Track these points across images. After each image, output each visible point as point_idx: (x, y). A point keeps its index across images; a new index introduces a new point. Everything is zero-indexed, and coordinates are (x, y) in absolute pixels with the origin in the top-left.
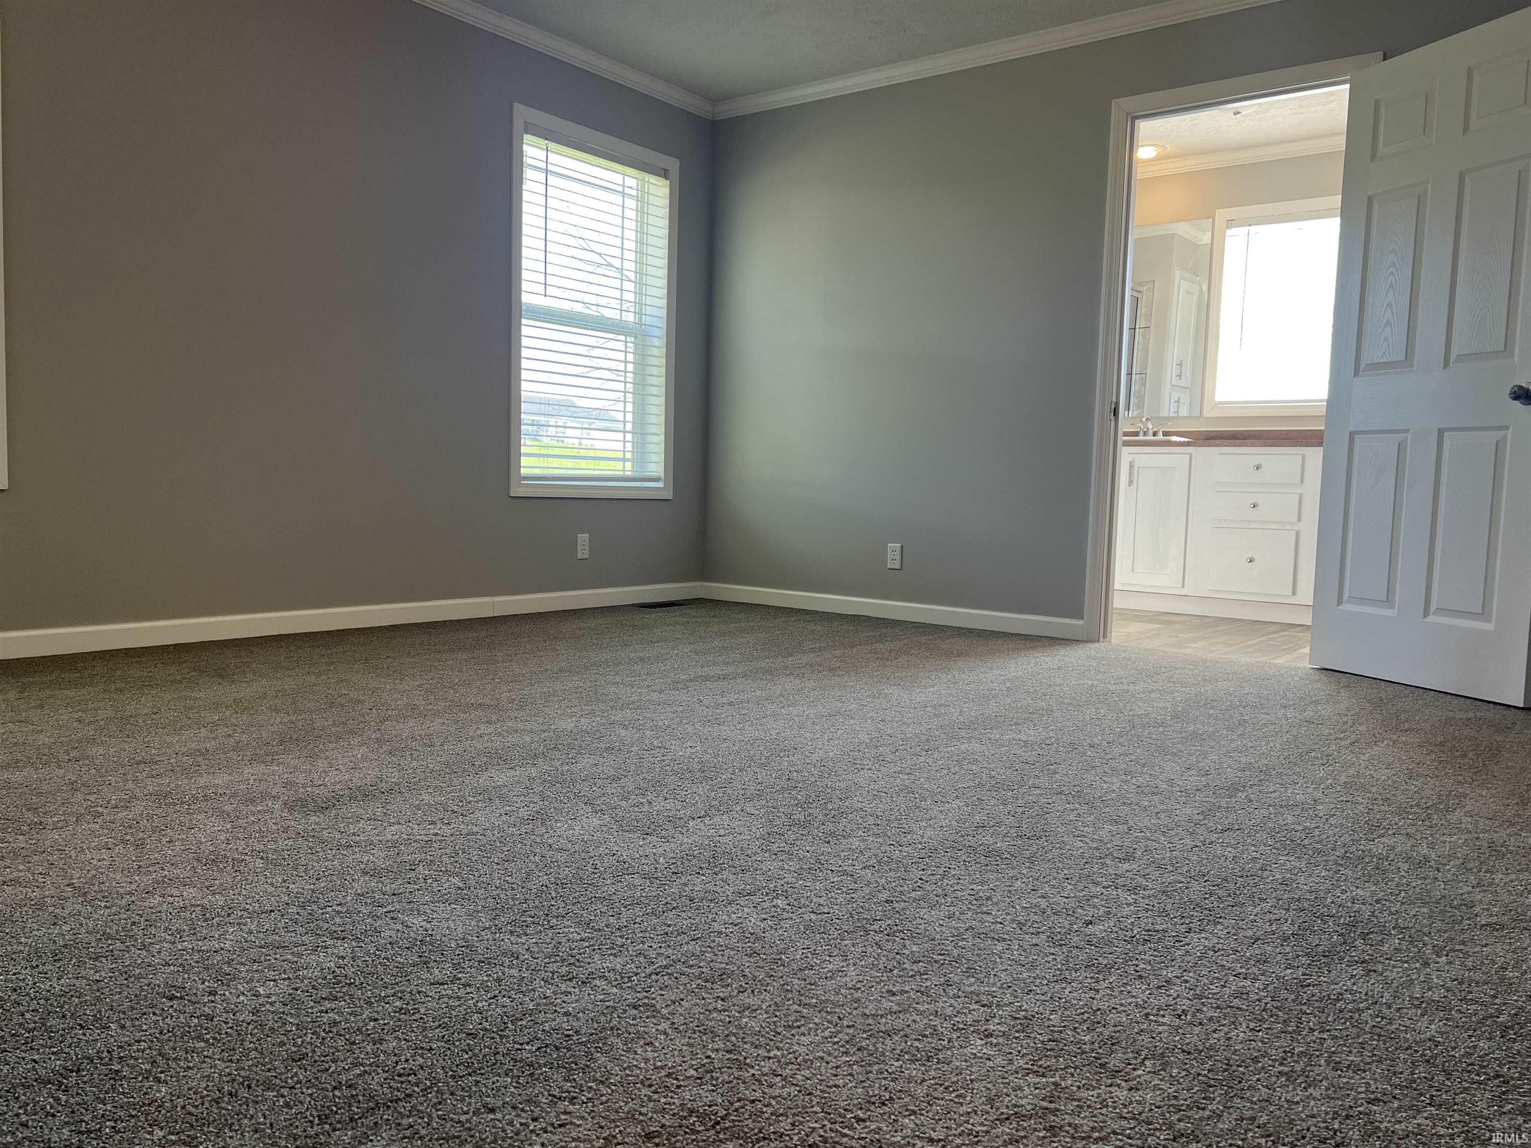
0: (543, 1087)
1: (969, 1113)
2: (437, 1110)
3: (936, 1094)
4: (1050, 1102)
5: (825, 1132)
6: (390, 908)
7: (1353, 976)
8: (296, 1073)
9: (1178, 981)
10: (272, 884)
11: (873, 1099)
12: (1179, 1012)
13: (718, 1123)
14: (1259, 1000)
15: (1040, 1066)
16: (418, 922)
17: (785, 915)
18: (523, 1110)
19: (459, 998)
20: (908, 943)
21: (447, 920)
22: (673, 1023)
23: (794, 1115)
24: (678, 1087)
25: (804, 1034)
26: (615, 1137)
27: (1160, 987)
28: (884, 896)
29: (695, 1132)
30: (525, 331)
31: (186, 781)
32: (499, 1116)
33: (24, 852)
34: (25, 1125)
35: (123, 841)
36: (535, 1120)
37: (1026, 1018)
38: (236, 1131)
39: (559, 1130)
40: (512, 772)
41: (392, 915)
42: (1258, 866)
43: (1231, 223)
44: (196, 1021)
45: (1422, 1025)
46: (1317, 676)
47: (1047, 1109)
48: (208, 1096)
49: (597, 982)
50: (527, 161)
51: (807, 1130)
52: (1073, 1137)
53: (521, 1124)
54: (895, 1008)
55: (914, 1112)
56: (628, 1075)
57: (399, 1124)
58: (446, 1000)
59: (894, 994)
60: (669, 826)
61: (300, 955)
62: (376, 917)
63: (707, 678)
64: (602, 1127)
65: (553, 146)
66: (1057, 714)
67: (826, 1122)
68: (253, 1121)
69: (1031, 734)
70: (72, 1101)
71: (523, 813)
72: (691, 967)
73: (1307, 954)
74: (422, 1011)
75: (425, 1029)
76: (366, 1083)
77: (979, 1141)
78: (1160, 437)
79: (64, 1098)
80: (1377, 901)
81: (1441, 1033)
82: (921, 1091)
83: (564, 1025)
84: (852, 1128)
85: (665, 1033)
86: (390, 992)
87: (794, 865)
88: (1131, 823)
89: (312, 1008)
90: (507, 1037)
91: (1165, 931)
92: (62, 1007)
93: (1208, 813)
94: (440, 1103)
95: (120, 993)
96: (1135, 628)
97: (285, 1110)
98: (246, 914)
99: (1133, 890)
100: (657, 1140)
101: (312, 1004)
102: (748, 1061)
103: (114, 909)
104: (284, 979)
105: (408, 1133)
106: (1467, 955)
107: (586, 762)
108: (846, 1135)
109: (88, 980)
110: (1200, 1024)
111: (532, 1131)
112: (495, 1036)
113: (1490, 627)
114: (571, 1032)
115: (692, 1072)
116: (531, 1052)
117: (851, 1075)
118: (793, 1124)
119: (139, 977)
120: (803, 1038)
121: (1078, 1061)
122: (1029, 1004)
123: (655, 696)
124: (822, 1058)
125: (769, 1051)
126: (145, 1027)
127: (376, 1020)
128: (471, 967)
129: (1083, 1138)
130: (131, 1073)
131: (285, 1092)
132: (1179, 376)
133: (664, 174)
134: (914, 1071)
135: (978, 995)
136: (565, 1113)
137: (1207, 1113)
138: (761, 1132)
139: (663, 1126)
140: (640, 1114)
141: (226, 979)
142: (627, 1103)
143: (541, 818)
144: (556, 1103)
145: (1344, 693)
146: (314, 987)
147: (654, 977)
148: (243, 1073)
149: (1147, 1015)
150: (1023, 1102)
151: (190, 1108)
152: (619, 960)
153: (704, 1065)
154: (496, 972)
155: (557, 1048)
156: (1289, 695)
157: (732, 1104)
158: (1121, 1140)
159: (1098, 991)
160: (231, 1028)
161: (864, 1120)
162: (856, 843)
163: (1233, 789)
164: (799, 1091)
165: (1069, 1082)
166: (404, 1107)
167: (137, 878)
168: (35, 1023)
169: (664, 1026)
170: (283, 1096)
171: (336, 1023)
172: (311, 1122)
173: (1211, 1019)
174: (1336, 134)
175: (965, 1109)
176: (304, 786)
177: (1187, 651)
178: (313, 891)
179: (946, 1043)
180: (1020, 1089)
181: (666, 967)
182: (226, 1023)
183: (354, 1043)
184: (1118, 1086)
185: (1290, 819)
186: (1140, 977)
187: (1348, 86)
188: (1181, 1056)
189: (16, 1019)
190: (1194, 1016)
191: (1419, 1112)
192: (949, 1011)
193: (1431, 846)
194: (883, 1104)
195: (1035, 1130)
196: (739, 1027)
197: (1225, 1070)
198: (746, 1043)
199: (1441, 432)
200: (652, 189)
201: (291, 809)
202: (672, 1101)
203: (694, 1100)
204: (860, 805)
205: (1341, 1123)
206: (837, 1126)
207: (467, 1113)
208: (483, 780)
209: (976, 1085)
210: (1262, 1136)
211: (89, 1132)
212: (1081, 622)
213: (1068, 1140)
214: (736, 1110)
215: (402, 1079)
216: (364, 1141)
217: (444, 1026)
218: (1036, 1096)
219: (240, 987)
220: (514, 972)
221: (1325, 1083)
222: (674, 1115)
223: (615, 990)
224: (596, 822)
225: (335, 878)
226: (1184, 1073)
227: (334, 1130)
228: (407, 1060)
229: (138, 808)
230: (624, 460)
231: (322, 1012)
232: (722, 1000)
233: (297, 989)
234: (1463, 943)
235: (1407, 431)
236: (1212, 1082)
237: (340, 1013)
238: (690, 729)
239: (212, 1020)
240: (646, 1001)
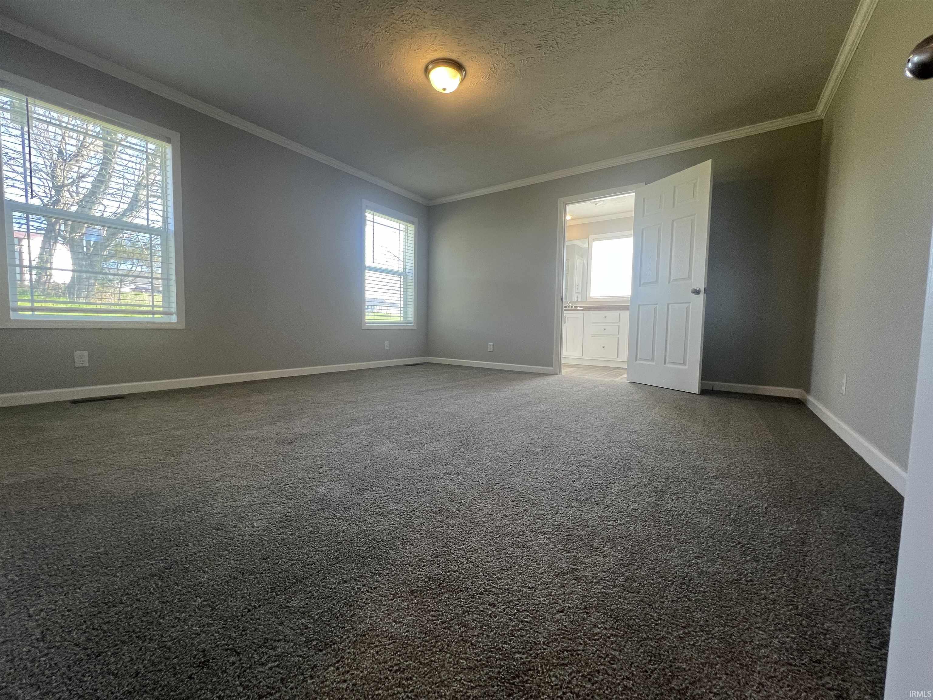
0: (368, 568)
1: (542, 573)
2: (323, 583)
3: (528, 564)
4: (574, 565)
5: (485, 586)
6: (311, 485)
7: (673, 500)
8: (264, 566)
9: (611, 505)
10: (266, 475)
11: (504, 568)
12: (615, 519)
13: (441, 584)
14: (643, 512)
15: (567, 548)
16: (321, 490)
17: (462, 483)
18: (359, 581)
19: (335, 525)
20: (509, 493)
21: (333, 489)
22: (421, 534)
23: (472, 578)
24: (424, 566)
25: (473, 537)
26: (397, 593)
27: (605, 508)
28: (498, 473)
29: (431, 589)
30: (366, 274)
31: (240, 433)
32: (348, 585)
33: (172, 464)
34: (138, 600)
35: (212, 459)
36: (364, 586)
37: (558, 525)
38: (234, 598)
39: (375, 591)
40: (361, 427)
41: (311, 487)
42: (629, 455)
43: (594, 240)
44: (226, 540)
45: (704, 520)
46: (630, 385)
47: (573, 569)
48: (224, 579)
49: (391, 515)
50: (367, 218)
51: (478, 585)
52: (586, 583)
53: (358, 588)
54: (508, 523)
55: (520, 573)
56: (403, 561)
57: (306, 591)
58: (330, 526)
59: (506, 516)
60: (418, 447)
61: (273, 507)
62: (305, 489)
63: (429, 390)
64: (392, 588)
65: (375, 213)
66: (549, 400)
67: (485, 581)
68: (242, 592)
69: (542, 407)
70: (164, 585)
71: (364, 443)
72: (427, 507)
73: (655, 492)
74: (320, 532)
75: (320, 541)
76: (293, 570)
77: (549, 587)
78: (574, 308)
79: (160, 583)
80: (673, 468)
81: (713, 524)
82: (522, 562)
83: (377, 537)
84: (496, 583)
85: (418, 539)
86: (308, 523)
87: (464, 462)
88: (581, 440)
89: (275, 532)
90: (354, 543)
91: (602, 484)
92: (170, 536)
93: (607, 435)
94: (324, 579)
95: (197, 528)
96: (569, 369)
97: (257, 585)
98: (254, 489)
99: (587, 467)
100: (415, 594)
101: (275, 530)
102: (452, 551)
103: (203, 488)
104: (265, 519)
105: (309, 595)
106: (710, 490)
107: (387, 422)
108: (494, 587)
109: (185, 522)
110: (624, 524)
111: (363, 592)
112: (348, 543)
113: (686, 367)
114: (380, 540)
115: (429, 558)
116: (363, 551)
117: (493, 556)
118: (472, 583)
119: (206, 520)
120: (473, 539)
121: (582, 544)
122: (559, 519)
123: (411, 397)
124: (481, 548)
125: (460, 546)
126: (204, 545)
127: (300, 537)
128: (341, 510)
129: (590, 583)
130: (193, 569)
131: (258, 575)
132: (578, 289)
133: (413, 223)
134: (518, 552)
135: (538, 515)
136: (377, 581)
137: (636, 567)
138: (459, 588)
139: (418, 587)
140: (408, 581)
141: (242, 519)
142: (403, 575)
143: (371, 444)
144: (373, 577)
145: (640, 390)
146: (277, 522)
147: (413, 512)
148: (241, 567)
149: (603, 521)
150: (563, 566)
151: (216, 587)
152: (399, 505)
153: (434, 554)
154: (351, 512)
155: (374, 548)
156: (623, 392)
157: (446, 573)
158: (605, 583)
159: (582, 511)
160: (240, 543)
161: (501, 579)
162: (486, 452)
163: (613, 426)
164: (473, 565)
165: (580, 555)
166: (308, 582)
167: (214, 474)
168: (157, 544)
169: (418, 535)
170: (257, 578)
171: (283, 539)
172: (268, 591)
173: (627, 522)
174: (631, 211)
175: (541, 570)
176: (284, 434)
177: (586, 377)
178: (282, 478)
179: (529, 538)
180: (561, 559)
181: (418, 508)
182: (238, 541)
183: (290, 549)
184: (599, 555)
185: (635, 437)
186: (597, 504)
187: (634, 194)
188: (619, 539)
189: (150, 543)
190: (620, 521)
191: (716, 562)
192: (528, 523)
193: (685, 445)
194: (508, 570)
195: (570, 580)
196: (447, 535)
197: (638, 545)
198: (450, 542)
199: (668, 304)
200: (409, 228)
201: (278, 444)
202: (421, 573)
203: (430, 572)
204: (486, 437)
205: (688, 569)
206: (490, 583)
207: (335, 584)
208: (350, 431)
209: (544, 559)
210: (660, 578)
211: (168, 602)
212: (552, 368)
213: (584, 584)
214: (448, 577)
215: (309, 567)
216: (290, 601)
217: (328, 539)
218: (568, 562)
219: (247, 523)
220: (358, 512)
221: (676, 549)
222: (422, 581)
223: (398, 519)
224: (391, 446)
225: (291, 472)
226: (623, 548)
227: (277, 595)
228: (312, 557)
229: (221, 444)
230: (400, 317)
231: (278, 534)
232: (440, 522)
233: (270, 523)
234: (707, 484)
235: (657, 304)
236: (634, 552)
237: (286, 535)
238: (424, 409)
239: (233, 540)
240: (410, 524)
